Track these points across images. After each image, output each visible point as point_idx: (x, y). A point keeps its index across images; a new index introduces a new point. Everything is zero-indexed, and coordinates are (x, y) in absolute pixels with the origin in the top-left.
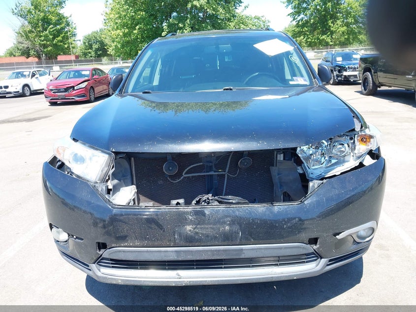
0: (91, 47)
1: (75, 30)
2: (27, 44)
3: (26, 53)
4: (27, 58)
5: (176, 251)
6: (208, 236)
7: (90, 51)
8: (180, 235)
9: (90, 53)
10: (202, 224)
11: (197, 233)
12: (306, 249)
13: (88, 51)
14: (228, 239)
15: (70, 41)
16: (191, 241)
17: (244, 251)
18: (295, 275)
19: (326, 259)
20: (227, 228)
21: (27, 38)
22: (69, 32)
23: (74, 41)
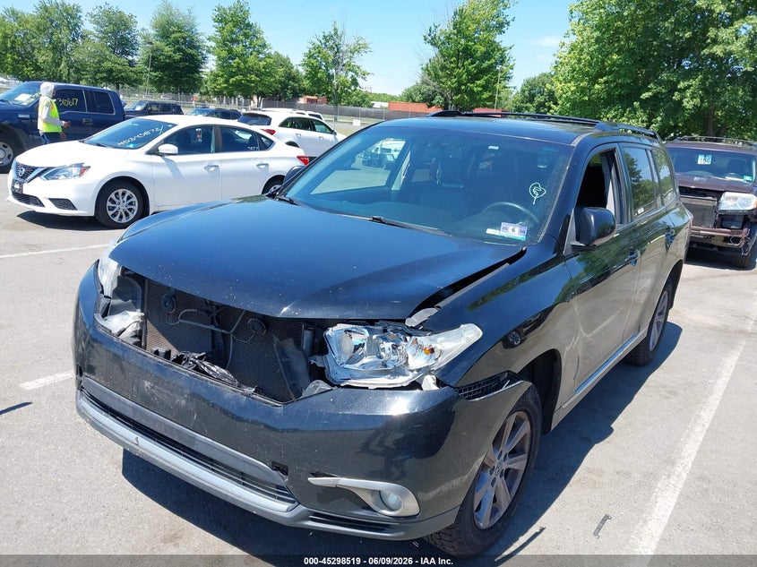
0: (531, 99)
1: (511, 71)
2: (433, 85)
3: (428, 100)
4: (429, 107)
5: (133, 408)
6: (162, 403)
7: (529, 105)
8: (138, 388)
9: (527, 108)
10: (160, 386)
11: (153, 394)
12: (270, 475)
13: (525, 105)
14: (181, 416)
15: (498, 86)
16: (147, 401)
17: (196, 442)
18: (256, 509)
19: (304, 508)
20: (183, 402)
21: (437, 77)
22: (502, 72)
23: (505, 87)
